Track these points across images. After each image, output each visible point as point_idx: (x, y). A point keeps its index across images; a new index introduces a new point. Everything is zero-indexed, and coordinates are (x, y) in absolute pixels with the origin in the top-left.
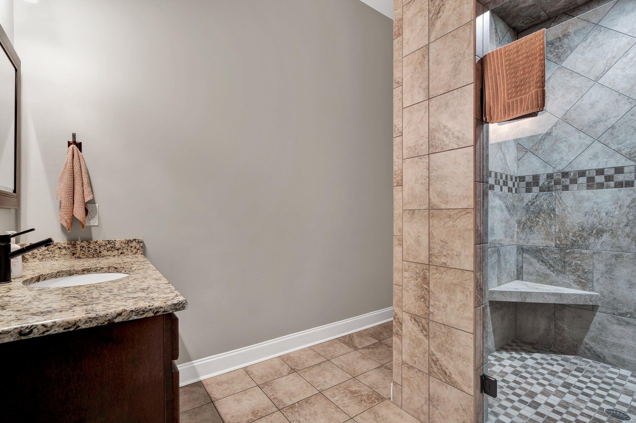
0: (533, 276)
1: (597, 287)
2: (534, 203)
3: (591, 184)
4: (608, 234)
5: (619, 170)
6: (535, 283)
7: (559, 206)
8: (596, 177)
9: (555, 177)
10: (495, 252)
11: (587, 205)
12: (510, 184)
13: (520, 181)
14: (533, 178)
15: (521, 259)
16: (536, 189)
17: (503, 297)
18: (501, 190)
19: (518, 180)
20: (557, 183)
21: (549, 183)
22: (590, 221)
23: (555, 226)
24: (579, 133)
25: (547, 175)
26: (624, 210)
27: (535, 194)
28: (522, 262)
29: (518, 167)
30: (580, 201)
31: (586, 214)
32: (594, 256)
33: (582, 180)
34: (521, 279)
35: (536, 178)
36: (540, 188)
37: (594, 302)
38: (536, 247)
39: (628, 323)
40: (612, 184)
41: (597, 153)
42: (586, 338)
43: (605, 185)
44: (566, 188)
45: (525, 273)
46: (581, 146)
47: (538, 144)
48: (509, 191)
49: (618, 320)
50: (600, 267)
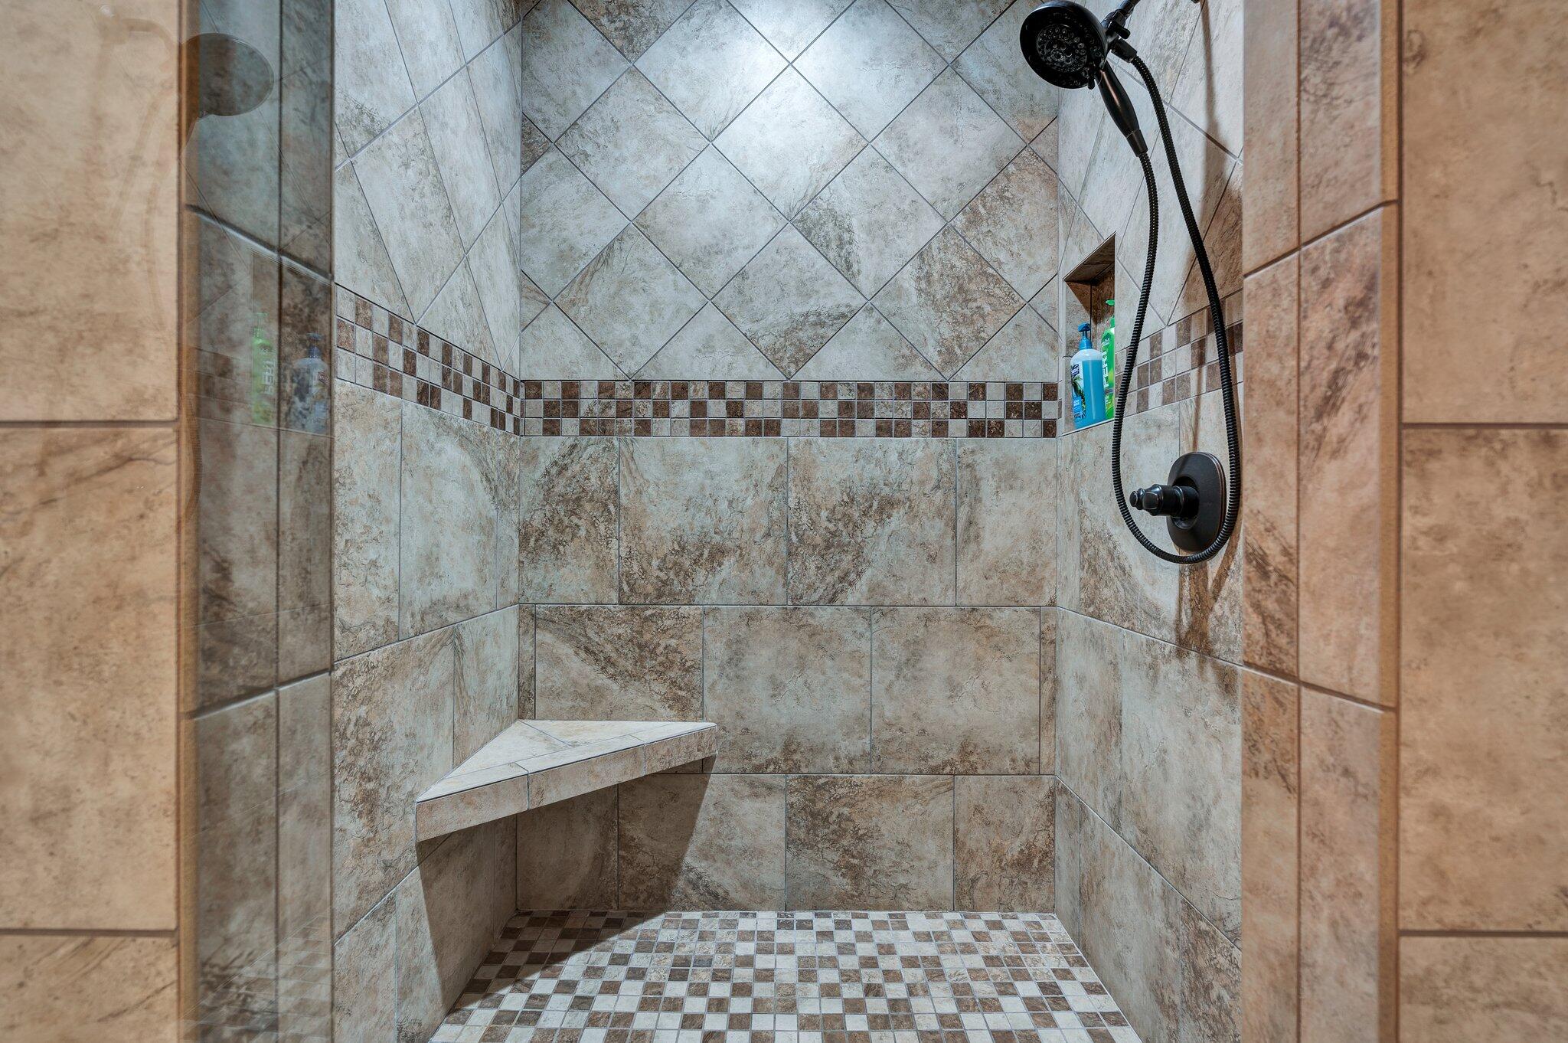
0: (563, 701)
1: (712, 706)
2: (565, 468)
3: (700, 423)
4: (733, 560)
5: (754, 389)
6: (569, 719)
7: (629, 479)
8: (710, 402)
9: (620, 394)
10: (442, 646)
11: (692, 478)
12: (498, 400)
13: (527, 397)
14: (564, 391)
15: (531, 649)
16: (570, 426)
17: (470, 812)
18: (468, 413)
19: (522, 390)
20: (624, 411)
21: (603, 411)
22: (697, 524)
23: (619, 539)
24: (674, 272)
25: (601, 383)
26: (763, 496)
27: (570, 442)
28: (534, 657)
29: (522, 349)
30: (676, 467)
31: (689, 503)
32: (706, 623)
33: (680, 408)
34: (530, 713)
35: (571, 389)
36: (582, 422)
37: (707, 751)
38: (572, 605)
39: (770, 789)
40: (740, 424)
41: (711, 336)
42: (688, 853)
43: (727, 426)
44: (644, 428)
45: (542, 694)
46: (678, 311)
47: (576, 286)
48: (493, 424)
49: (751, 785)
50: (718, 649)
